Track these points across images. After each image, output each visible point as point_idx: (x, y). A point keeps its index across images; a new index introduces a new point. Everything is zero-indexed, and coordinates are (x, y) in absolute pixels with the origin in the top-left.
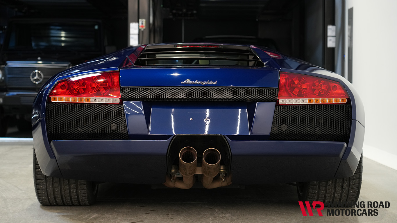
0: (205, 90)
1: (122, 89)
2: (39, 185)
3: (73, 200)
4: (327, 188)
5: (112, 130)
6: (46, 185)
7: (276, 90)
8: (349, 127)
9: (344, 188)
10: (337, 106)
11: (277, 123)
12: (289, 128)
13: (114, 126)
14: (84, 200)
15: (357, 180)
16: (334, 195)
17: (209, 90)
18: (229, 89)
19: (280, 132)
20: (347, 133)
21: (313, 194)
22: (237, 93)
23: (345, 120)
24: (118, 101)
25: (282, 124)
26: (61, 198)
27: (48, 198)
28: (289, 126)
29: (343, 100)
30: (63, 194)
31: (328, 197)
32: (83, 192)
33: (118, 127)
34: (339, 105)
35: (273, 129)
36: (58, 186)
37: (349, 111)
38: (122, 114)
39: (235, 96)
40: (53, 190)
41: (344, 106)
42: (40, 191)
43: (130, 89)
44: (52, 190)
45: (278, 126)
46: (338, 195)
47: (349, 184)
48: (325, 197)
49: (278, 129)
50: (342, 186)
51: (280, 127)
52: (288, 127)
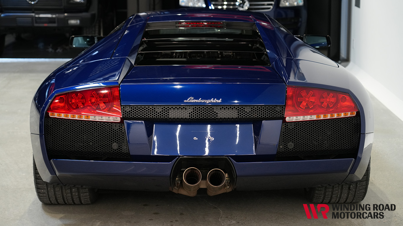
0: (209, 109)
1: (122, 107)
2: (40, 189)
3: (75, 201)
4: (334, 190)
5: (113, 150)
6: (47, 189)
7: (282, 108)
8: (357, 141)
9: (351, 190)
10: (346, 120)
11: (283, 141)
12: (296, 146)
13: (115, 146)
14: (86, 201)
15: (364, 182)
16: (341, 195)
17: (213, 109)
18: (234, 108)
19: (287, 150)
20: (355, 146)
21: (319, 195)
22: (242, 112)
23: (354, 133)
24: (119, 120)
25: (289, 142)
26: (63, 200)
27: (50, 200)
28: (296, 144)
29: (352, 114)
30: (65, 196)
31: (335, 197)
32: (85, 196)
33: (119, 146)
34: (347, 119)
35: (280, 148)
36: (60, 190)
37: (358, 124)
38: (123, 133)
39: (240, 116)
40: (55, 194)
41: (353, 119)
42: (41, 195)
43: (131, 108)
44: (53, 194)
45: (285, 144)
46: (344, 196)
47: (356, 186)
48: (332, 197)
49: (285, 147)
50: (349, 188)
51: (287, 145)
52: (294, 145)
